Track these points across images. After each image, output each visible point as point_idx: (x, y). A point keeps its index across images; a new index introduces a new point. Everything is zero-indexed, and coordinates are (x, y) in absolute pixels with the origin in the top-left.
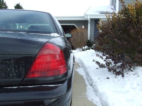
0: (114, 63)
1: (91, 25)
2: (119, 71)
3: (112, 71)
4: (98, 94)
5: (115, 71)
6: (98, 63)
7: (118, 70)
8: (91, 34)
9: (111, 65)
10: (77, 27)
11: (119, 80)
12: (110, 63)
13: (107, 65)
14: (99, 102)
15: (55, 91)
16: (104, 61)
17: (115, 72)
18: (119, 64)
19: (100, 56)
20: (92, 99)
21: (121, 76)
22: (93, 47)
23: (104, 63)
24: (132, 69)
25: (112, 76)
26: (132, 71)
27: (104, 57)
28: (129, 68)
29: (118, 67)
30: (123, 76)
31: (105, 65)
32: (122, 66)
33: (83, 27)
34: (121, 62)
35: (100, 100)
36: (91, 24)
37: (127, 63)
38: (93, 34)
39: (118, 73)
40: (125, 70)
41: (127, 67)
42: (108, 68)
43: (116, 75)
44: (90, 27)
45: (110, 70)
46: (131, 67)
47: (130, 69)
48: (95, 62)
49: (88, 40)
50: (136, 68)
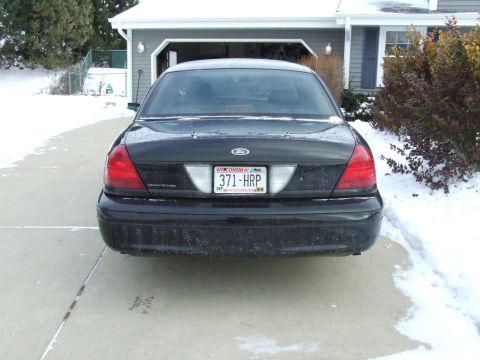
0: (430, 164)
1: (352, 45)
2: (439, 182)
3: (424, 180)
4: (397, 224)
5: (429, 180)
6: (391, 162)
7: (436, 179)
8: (353, 70)
9: (420, 169)
10: (311, 51)
11: (437, 200)
12: (420, 164)
13: (411, 167)
14: (402, 238)
15: (362, 204)
16: (407, 158)
17: (429, 184)
18: (440, 167)
19: (399, 149)
20: (388, 233)
21: (442, 191)
22: (360, 111)
23: (406, 163)
24: (465, 177)
25: (424, 190)
26: (466, 181)
27: (408, 152)
28: (459, 175)
29: (437, 173)
30: (447, 191)
31: (409, 168)
32: (446, 172)
33: (328, 49)
34: (442, 162)
35: (403, 234)
36: (352, 40)
37: (455, 164)
38: (360, 71)
39: (437, 186)
40: (450, 180)
41: (456, 174)
42: (414, 174)
43: (433, 189)
44: (352, 49)
45: (419, 179)
46: (463, 173)
47: (461, 177)
48: (386, 161)
49: (345, 90)
50: (474, 174)
